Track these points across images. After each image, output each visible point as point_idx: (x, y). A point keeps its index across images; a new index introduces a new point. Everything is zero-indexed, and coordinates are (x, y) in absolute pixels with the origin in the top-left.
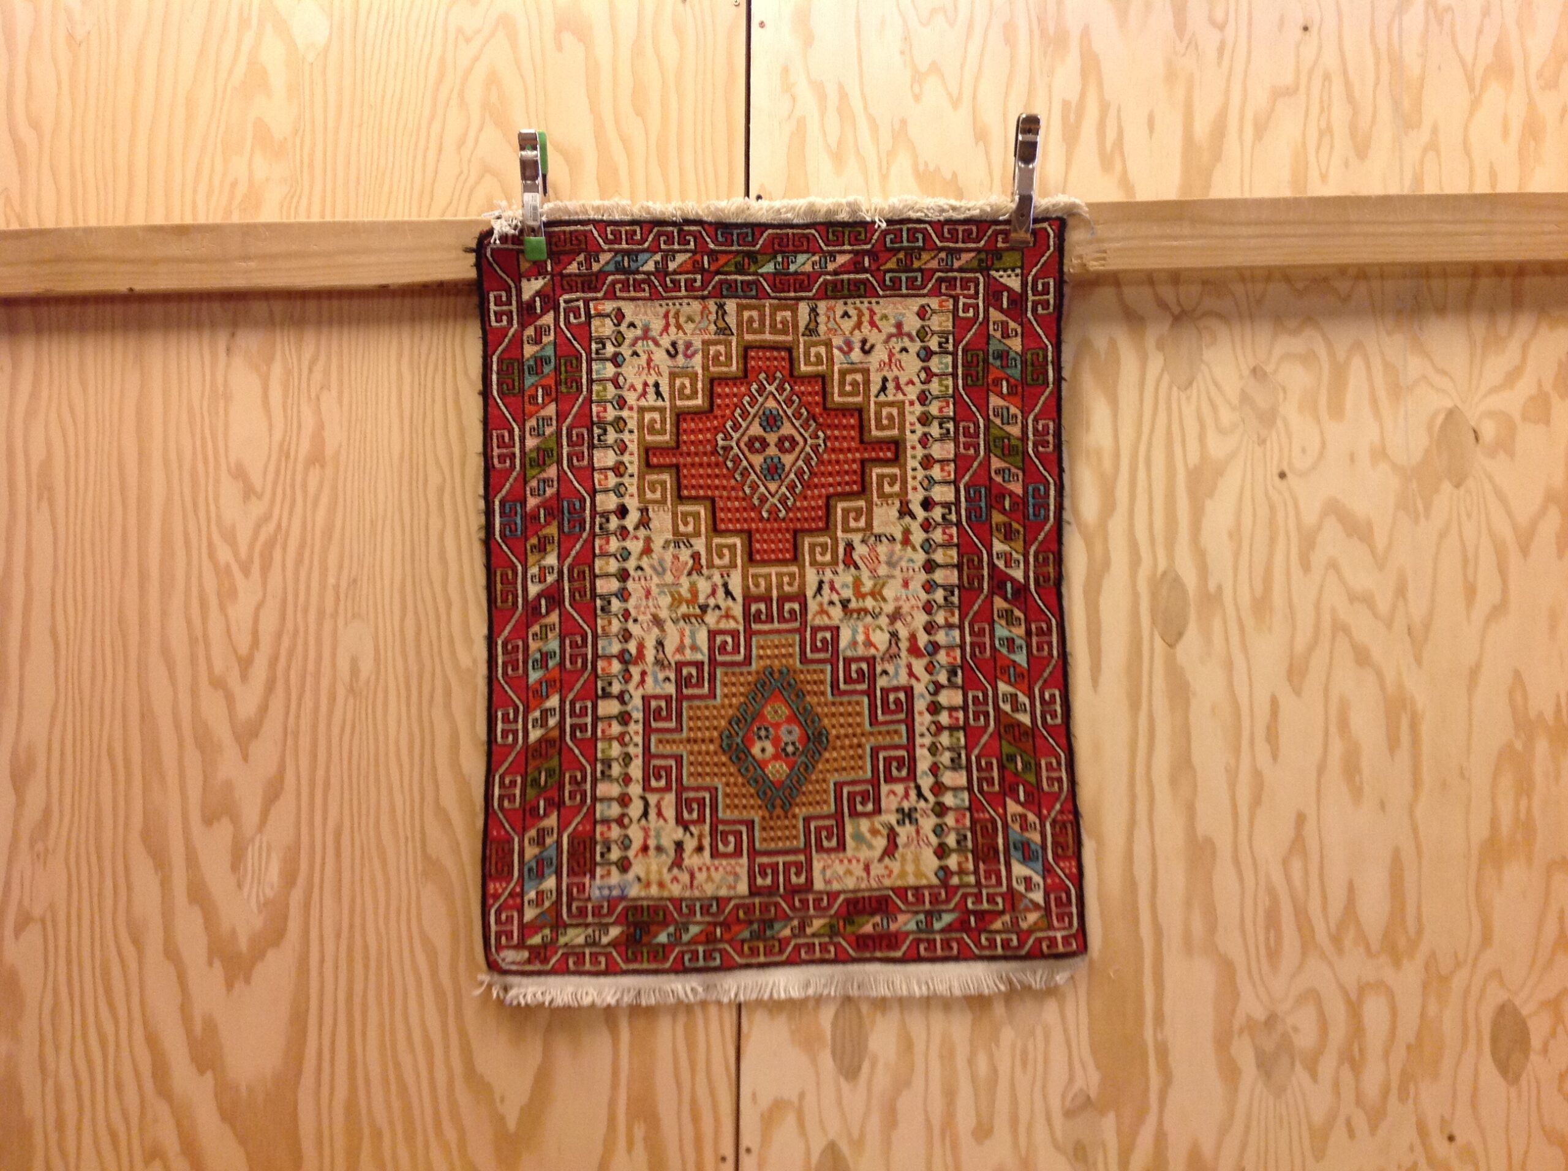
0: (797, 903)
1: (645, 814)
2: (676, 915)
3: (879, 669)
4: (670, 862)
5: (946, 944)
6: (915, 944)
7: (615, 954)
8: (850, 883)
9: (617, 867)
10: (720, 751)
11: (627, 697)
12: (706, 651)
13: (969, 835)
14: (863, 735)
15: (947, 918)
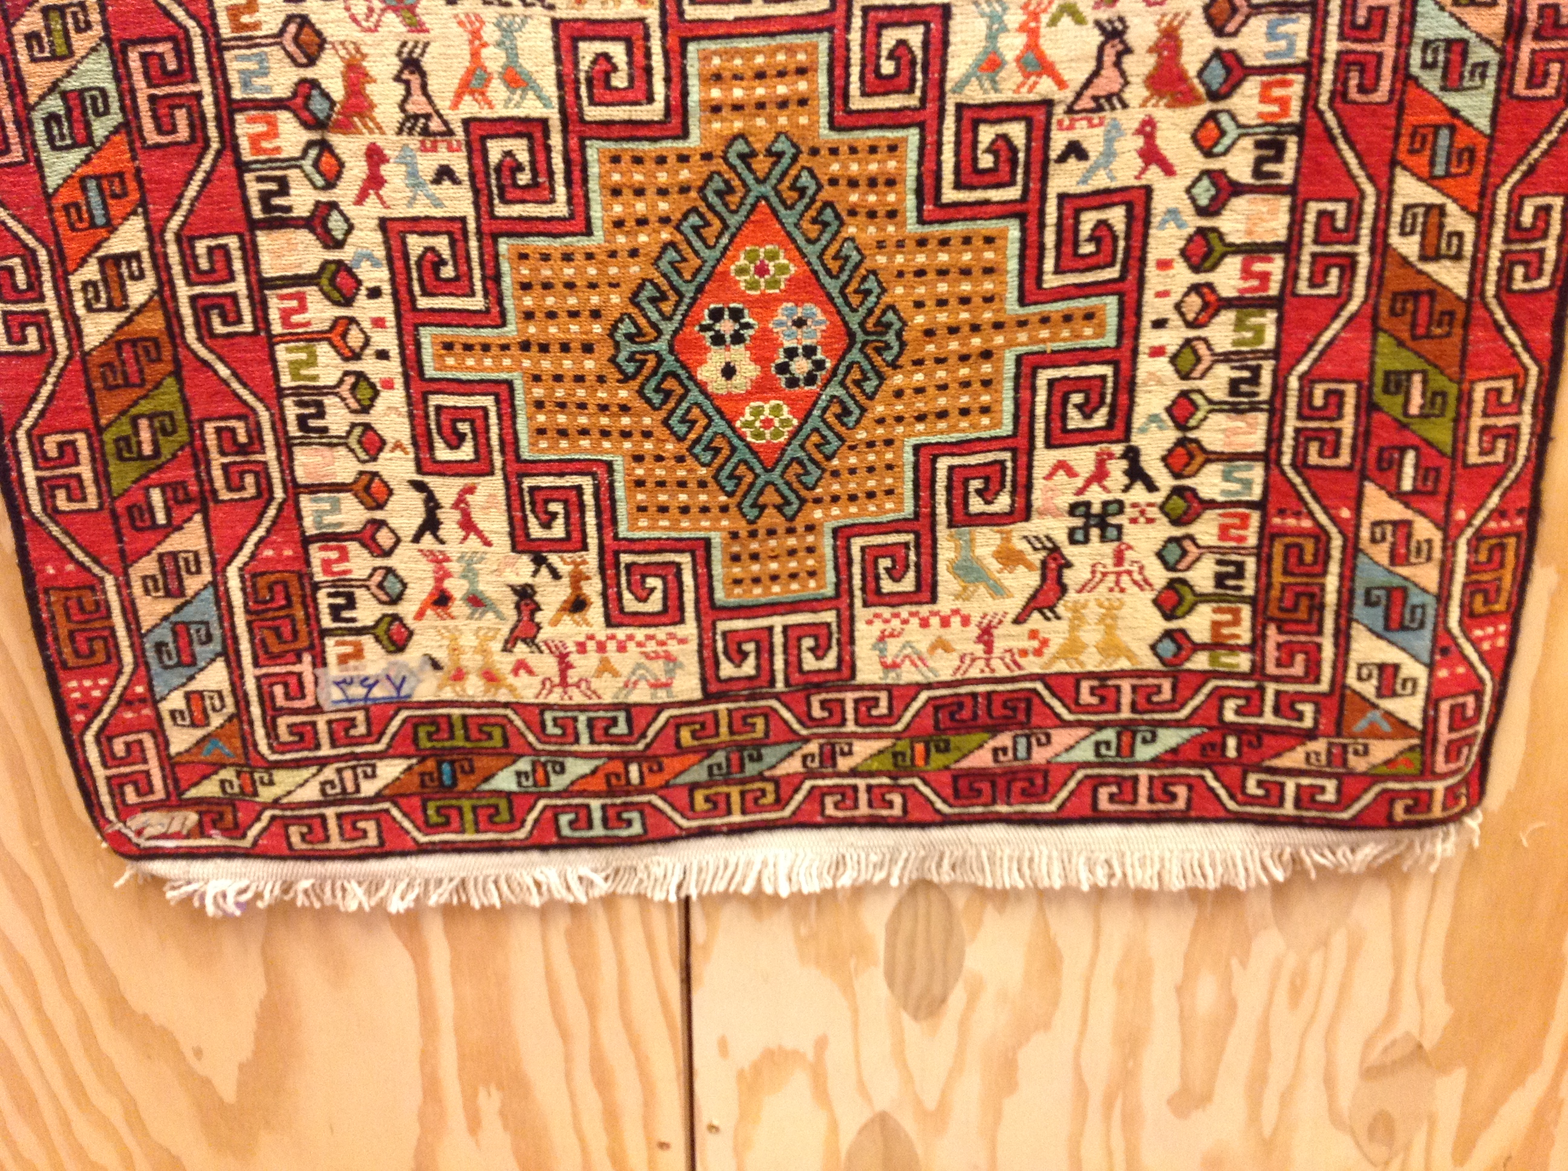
0: (817, 712)
1: (431, 524)
2: (531, 738)
3: (1059, 141)
4: (505, 630)
5: (1163, 789)
6: (1087, 789)
7: (395, 812)
8: (944, 668)
9: (378, 640)
10: (613, 375)
11: (336, 224)
12: (551, 91)
13: (1251, 564)
14: (998, 326)
15: (1169, 739)
